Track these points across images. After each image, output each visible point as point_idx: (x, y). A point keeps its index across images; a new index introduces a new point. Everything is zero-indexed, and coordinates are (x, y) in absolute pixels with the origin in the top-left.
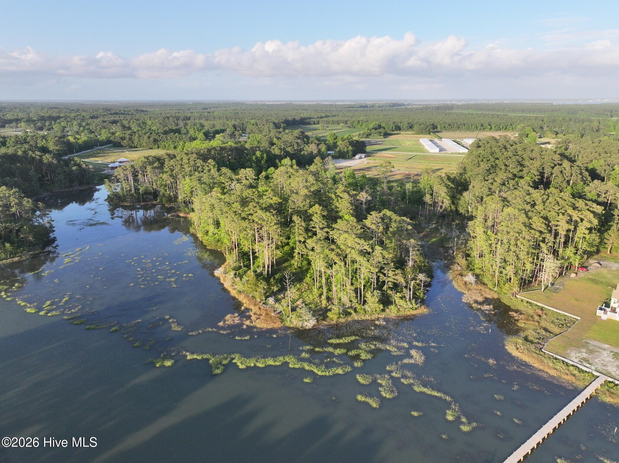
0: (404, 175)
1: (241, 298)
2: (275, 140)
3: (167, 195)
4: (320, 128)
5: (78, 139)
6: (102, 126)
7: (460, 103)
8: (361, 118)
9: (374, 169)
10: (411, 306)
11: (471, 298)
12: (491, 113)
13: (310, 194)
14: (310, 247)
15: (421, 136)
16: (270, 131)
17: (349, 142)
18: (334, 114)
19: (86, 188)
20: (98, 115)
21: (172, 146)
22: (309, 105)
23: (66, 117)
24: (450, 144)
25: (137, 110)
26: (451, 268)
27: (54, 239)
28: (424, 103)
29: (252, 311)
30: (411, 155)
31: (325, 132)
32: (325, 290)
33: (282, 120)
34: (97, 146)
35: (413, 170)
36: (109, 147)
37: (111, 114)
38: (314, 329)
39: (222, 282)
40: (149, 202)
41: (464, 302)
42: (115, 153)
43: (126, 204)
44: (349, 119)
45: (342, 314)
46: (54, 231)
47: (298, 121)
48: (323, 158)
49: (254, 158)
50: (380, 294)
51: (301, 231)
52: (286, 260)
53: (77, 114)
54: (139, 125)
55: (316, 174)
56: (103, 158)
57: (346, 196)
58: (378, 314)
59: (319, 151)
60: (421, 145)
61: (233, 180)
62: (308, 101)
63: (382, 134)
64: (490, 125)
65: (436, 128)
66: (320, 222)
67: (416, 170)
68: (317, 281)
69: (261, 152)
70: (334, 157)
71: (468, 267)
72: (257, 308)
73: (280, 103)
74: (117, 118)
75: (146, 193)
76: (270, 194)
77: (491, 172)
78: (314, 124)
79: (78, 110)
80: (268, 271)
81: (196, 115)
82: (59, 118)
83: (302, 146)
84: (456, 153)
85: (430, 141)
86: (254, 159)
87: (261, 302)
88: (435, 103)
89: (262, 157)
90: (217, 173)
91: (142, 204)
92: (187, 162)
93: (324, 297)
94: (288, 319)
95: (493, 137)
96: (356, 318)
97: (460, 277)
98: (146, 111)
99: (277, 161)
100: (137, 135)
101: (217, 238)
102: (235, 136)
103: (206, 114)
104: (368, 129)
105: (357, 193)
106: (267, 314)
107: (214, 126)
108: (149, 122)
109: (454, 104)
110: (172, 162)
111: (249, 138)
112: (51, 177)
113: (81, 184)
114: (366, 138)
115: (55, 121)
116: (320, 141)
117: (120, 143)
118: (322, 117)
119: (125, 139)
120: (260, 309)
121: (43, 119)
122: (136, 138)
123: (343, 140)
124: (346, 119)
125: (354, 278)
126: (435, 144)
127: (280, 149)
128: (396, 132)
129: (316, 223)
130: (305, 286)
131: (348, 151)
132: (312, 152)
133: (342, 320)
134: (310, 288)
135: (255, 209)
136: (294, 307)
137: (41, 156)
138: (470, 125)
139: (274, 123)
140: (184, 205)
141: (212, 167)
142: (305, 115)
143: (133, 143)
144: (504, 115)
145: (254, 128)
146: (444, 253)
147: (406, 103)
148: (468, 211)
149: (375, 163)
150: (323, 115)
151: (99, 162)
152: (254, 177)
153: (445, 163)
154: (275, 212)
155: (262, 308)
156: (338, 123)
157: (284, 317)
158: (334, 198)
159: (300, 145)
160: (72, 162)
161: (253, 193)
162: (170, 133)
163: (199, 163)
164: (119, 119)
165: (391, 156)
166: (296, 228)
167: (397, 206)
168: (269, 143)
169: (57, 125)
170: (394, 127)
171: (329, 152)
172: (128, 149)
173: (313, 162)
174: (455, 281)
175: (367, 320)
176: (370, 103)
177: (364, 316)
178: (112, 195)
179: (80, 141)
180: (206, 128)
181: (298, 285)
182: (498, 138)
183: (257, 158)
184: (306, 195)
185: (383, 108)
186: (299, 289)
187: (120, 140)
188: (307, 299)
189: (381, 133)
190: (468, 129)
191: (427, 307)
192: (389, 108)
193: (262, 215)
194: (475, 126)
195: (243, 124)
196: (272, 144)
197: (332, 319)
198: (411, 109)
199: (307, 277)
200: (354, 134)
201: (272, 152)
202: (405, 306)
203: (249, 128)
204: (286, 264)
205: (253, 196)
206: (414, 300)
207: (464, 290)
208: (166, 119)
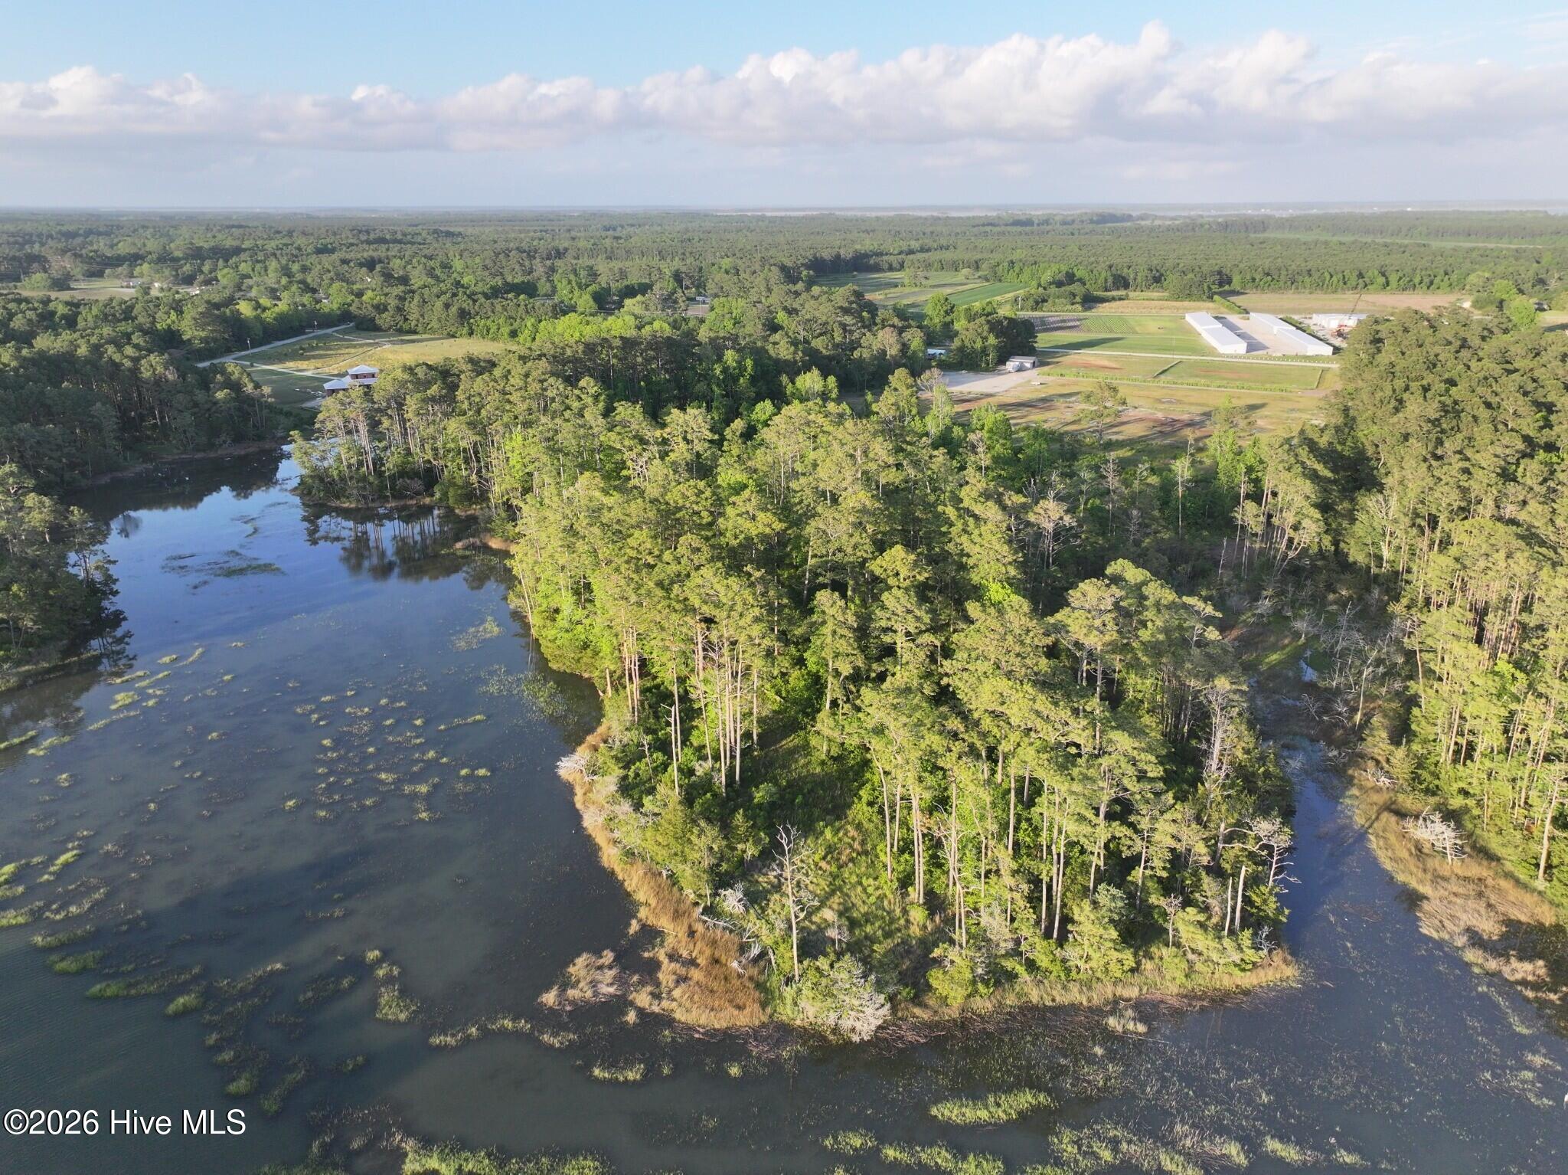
0: (1151, 424)
1: (635, 881)
2: (781, 317)
3: (459, 482)
4: (906, 281)
5: (264, 309)
6: (337, 274)
7: (1285, 214)
8: (1017, 255)
9: (1060, 403)
10: (1236, 957)
11: (1453, 918)
12: (1379, 240)
13: (877, 505)
14: (870, 724)
15: (1186, 304)
16: (770, 290)
17: (988, 322)
18: (944, 242)
19: (251, 450)
20: (336, 244)
21: (506, 330)
22: (878, 218)
23: (254, 250)
24: (1275, 329)
25: (435, 232)
26: (1352, 777)
27: (118, 618)
28: (1185, 214)
29: (662, 945)
30: (1166, 361)
31: (920, 292)
32: (920, 862)
33: (804, 258)
34: (312, 326)
35: (1179, 408)
36: (345, 332)
37: (369, 242)
38: (879, 1040)
39: (579, 806)
40: (412, 498)
41: (1430, 939)
42: (355, 347)
43: (346, 505)
44: (985, 255)
45: (983, 981)
46: (115, 593)
47: (847, 262)
48: (915, 373)
49: (718, 370)
50: (1120, 904)
51: (842, 641)
52: (793, 727)
53: (285, 241)
54: (431, 273)
55: (896, 432)
56: (318, 363)
57: (991, 512)
58: (1115, 984)
59: (905, 347)
60: (1189, 331)
61: (647, 443)
62: (872, 209)
63: (1078, 299)
64: (1383, 275)
65: (1229, 282)
66: (909, 612)
67: (1187, 408)
68: (893, 818)
69: (738, 351)
70: (946, 366)
71: (1416, 778)
72: (682, 932)
73: (802, 214)
74: (381, 252)
75: (405, 472)
76: (748, 501)
77: (1444, 426)
78: (891, 269)
79: (290, 233)
80: (732, 769)
81: (582, 244)
82: (237, 251)
83: (856, 335)
84: (1297, 357)
85: (1216, 318)
86: (718, 372)
87: (696, 904)
88: (1213, 213)
89: (741, 368)
90: (601, 421)
91: (392, 504)
92: (521, 384)
93: (916, 893)
94: (789, 992)
95: (1416, 312)
96: (1034, 996)
97: (1393, 819)
98: (460, 234)
99: (784, 379)
100: (417, 297)
101: (583, 637)
102: (675, 302)
103: (608, 242)
104: (1039, 285)
105: (1029, 500)
106: (717, 961)
107: (623, 274)
108: (458, 264)
109: (1269, 217)
110: (479, 384)
111: (712, 309)
112: (162, 418)
113: (239, 438)
114: (1033, 309)
115: (227, 261)
116: (906, 319)
117: (373, 320)
118: (911, 252)
119: (386, 309)
120: (692, 933)
121: (197, 254)
122: (413, 307)
123: (971, 317)
124: (979, 256)
125: (1024, 825)
126: (1232, 328)
127: (795, 343)
128: (1114, 293)
129: (894, 613)
130: (853, 839)
131: (984, 350)
132: (884, 352)
133: (983, 1004)
134: (869, 847)
135: (695, 557)
136: (810, 932)
137: (136, 360)
138: (1327, 275)
139: (783, 268)
140: (504, 515)
141: (589, 400)
142: (867, 245)
143: (406, 320)
144: (1419, 245)
145: (728, 282)
146: (1320, 713)
147: (1134, 214)
148: (1379, 559)
149: (1063, 385)
150: (915, 245)
151: (309, 374)
152: (709, 435)
153: (1268, 386)
154: (758, 574)
155: (699, 928)
156: (955, 267)
157: (775, 980)
158: (953, 518)
159: (851, 332)
160: (218, 376)
161: (697, 495)
162: (508, 292)
163: (556, 387)
164: (383, 255)
165: (1106, 363)
166: (827, 630)
167: (1147, 535)
168: (764, 325)
169: (226, 271)
170: (1110, 280)
171: (931, 351)
172: (392, 335)
173: (887, 383)
174: (1377, 836)
175: (1074, 1008)
176: (1040, 213)
177: (1064, 987)
178: (311, 477)
179: (268, 316)
180: (603, 281)
181: (828, 833)
182: (1432, 313)
183: (725, 370)
184: (864, 511)
185: (1075, 226)
186: (830, 849)
187: (374, 313)
188: (856, 896)
189: (1074, 296)
190: (1320, 286)
191: (1292, 954)
192: (1091, 226)
193: (717, 587)
194: (1340, 276)
195: (701, 269)
196: (773, 327)
197: (944, 1000)
198: (1152, 229)
199: (860, 798)
200: (998, 298)
201: (772, 352)
202: (1215, 957)
203: (715, 279)
204: (791, 742)
205: (697, 503)
206: (1247, 933)
207: (1421, 881)
208: (501, 256)
